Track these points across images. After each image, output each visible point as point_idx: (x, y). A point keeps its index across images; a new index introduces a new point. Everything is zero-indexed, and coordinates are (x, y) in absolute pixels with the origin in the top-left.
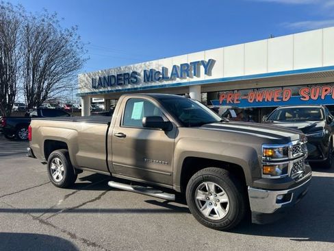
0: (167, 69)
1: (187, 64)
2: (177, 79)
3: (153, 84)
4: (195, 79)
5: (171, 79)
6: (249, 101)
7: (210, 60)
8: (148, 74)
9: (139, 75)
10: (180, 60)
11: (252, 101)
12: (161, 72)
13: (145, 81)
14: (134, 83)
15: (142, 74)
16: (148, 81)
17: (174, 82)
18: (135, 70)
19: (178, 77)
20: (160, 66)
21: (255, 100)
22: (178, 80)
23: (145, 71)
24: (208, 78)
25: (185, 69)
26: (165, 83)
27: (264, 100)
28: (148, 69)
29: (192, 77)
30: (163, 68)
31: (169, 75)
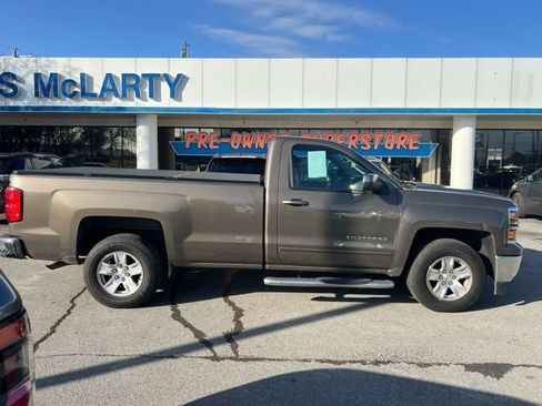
0: (91, 79)
1: (135, 76)
2: (114, 99)
3: (58, 103)
4: (151, 103)
5: (101, 97)
6: (232, 145)
7: (179, 75)
8: (46, 82)
9: (21, 81)
10: (120, 66)
11: (236, 147)
12: (78, 81)
13: (37, 95)
14: (7, 96)
15: (31, 80)
16: (47, 95)
17: (107, 104)
18: (10, 70)
19: (117, 96)
20: (75, 70)
21: (241, 145)
22: (115, 102)
23: (37, 76)
24: (174, 104)
25: (132, 84)
26: (86, 103)
27: (254, 145)
28: (46, 72)
29: (145, 100)
30: (83, 75)
31: (97, 90)
